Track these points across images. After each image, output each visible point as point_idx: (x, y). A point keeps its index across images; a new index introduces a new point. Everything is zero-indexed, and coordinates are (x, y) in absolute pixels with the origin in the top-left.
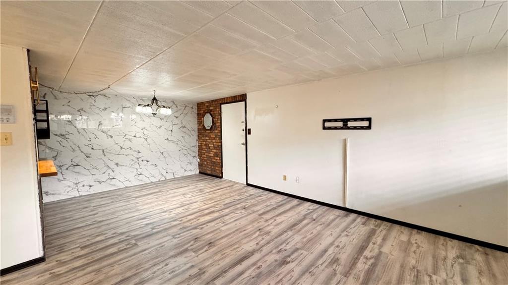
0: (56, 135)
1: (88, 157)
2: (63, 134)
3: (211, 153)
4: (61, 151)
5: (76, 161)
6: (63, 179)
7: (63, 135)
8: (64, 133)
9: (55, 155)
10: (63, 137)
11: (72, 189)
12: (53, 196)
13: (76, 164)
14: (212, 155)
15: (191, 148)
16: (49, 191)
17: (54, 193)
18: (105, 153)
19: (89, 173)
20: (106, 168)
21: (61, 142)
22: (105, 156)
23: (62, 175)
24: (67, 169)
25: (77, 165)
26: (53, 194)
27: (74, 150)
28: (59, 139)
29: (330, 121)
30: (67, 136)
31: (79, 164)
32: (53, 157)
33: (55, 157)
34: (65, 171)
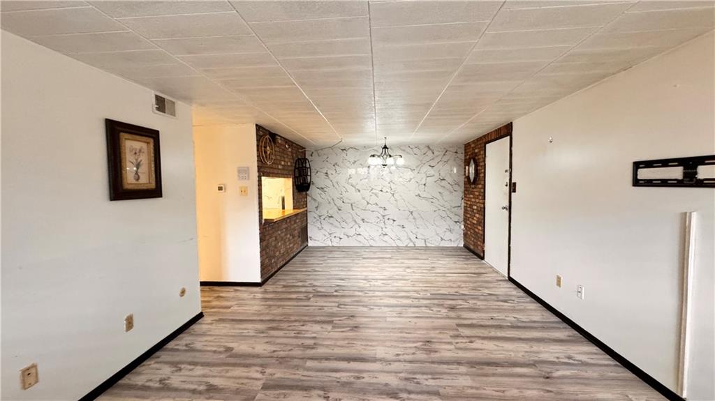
1: (340, 210)
3: (475, 218)
4: (321, 203)
5: (331, 212)
6: (321, 228)
7: (322, 188)
10: (322, 190)
11: (327, 239)
13: (331, 216)
14: (475, 222)
15: (453, 210)
18: (354, 208)
19: (339, 226)
20: (353, 223)
21: (321, 195)
22: (353, 210)
23: (321, 224)
24: (324, 219)
26: (314, 240)
27: (329, 203)
29: (649, 164)
30: (325, 189)
31: (333, 216)
33: (317, 207)
34: (323, 221)
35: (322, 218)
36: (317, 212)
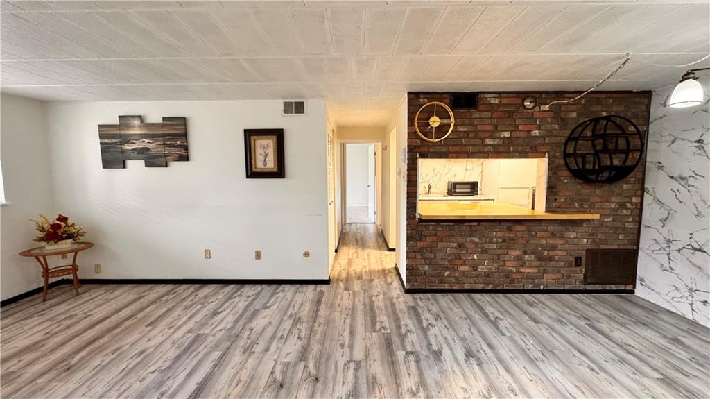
0: (672, 177)
2: (684, 176)
4: (675, 212)
5: (700, 239)
6: (668, 268)
7: (683, 179)
8: (686, 174)
9: (664, 217)
10: (682, 183)
11: (681, 297)
12: (649, 290)
13: (698, 247)
16: (645, 279)
17: (653, 287)
21: (677, 193)
23: (669, 259)
24: (679, 251)
25: (700, 250)
26: (649, 288)
27: (699, 214)
28: (676, 185)
30: (691, 181)
31: (705, 249)
32: (661, 220)
33: (664, 221)
34: (674, 254)
35: (674, 247)
36: (664, 231)
